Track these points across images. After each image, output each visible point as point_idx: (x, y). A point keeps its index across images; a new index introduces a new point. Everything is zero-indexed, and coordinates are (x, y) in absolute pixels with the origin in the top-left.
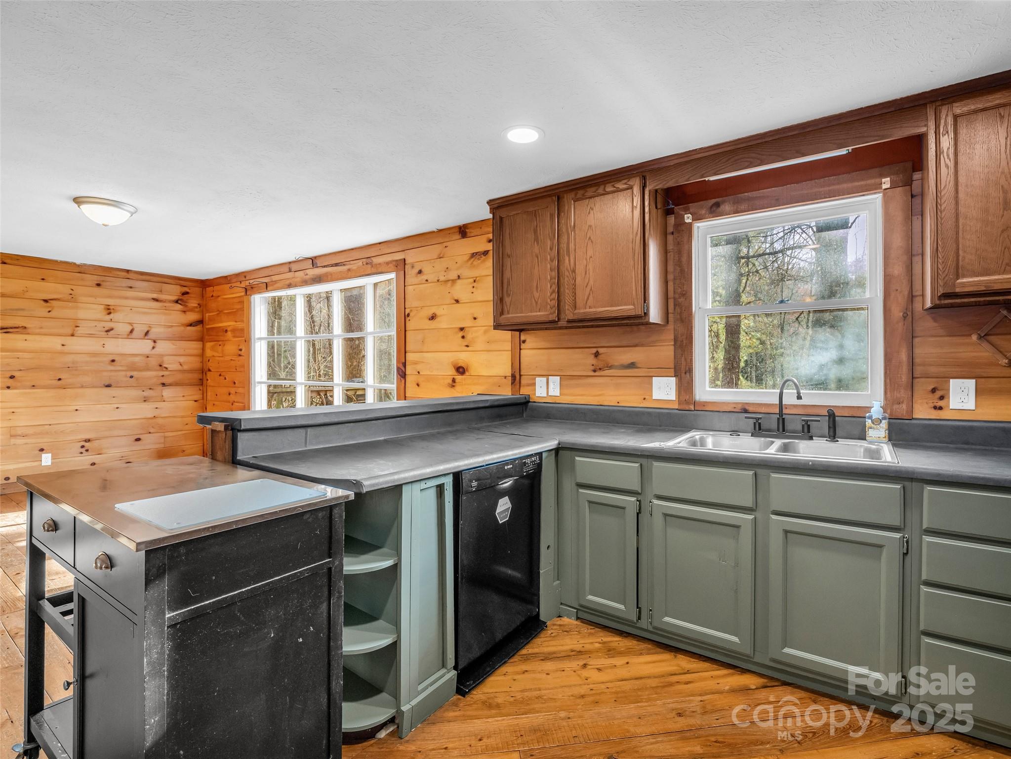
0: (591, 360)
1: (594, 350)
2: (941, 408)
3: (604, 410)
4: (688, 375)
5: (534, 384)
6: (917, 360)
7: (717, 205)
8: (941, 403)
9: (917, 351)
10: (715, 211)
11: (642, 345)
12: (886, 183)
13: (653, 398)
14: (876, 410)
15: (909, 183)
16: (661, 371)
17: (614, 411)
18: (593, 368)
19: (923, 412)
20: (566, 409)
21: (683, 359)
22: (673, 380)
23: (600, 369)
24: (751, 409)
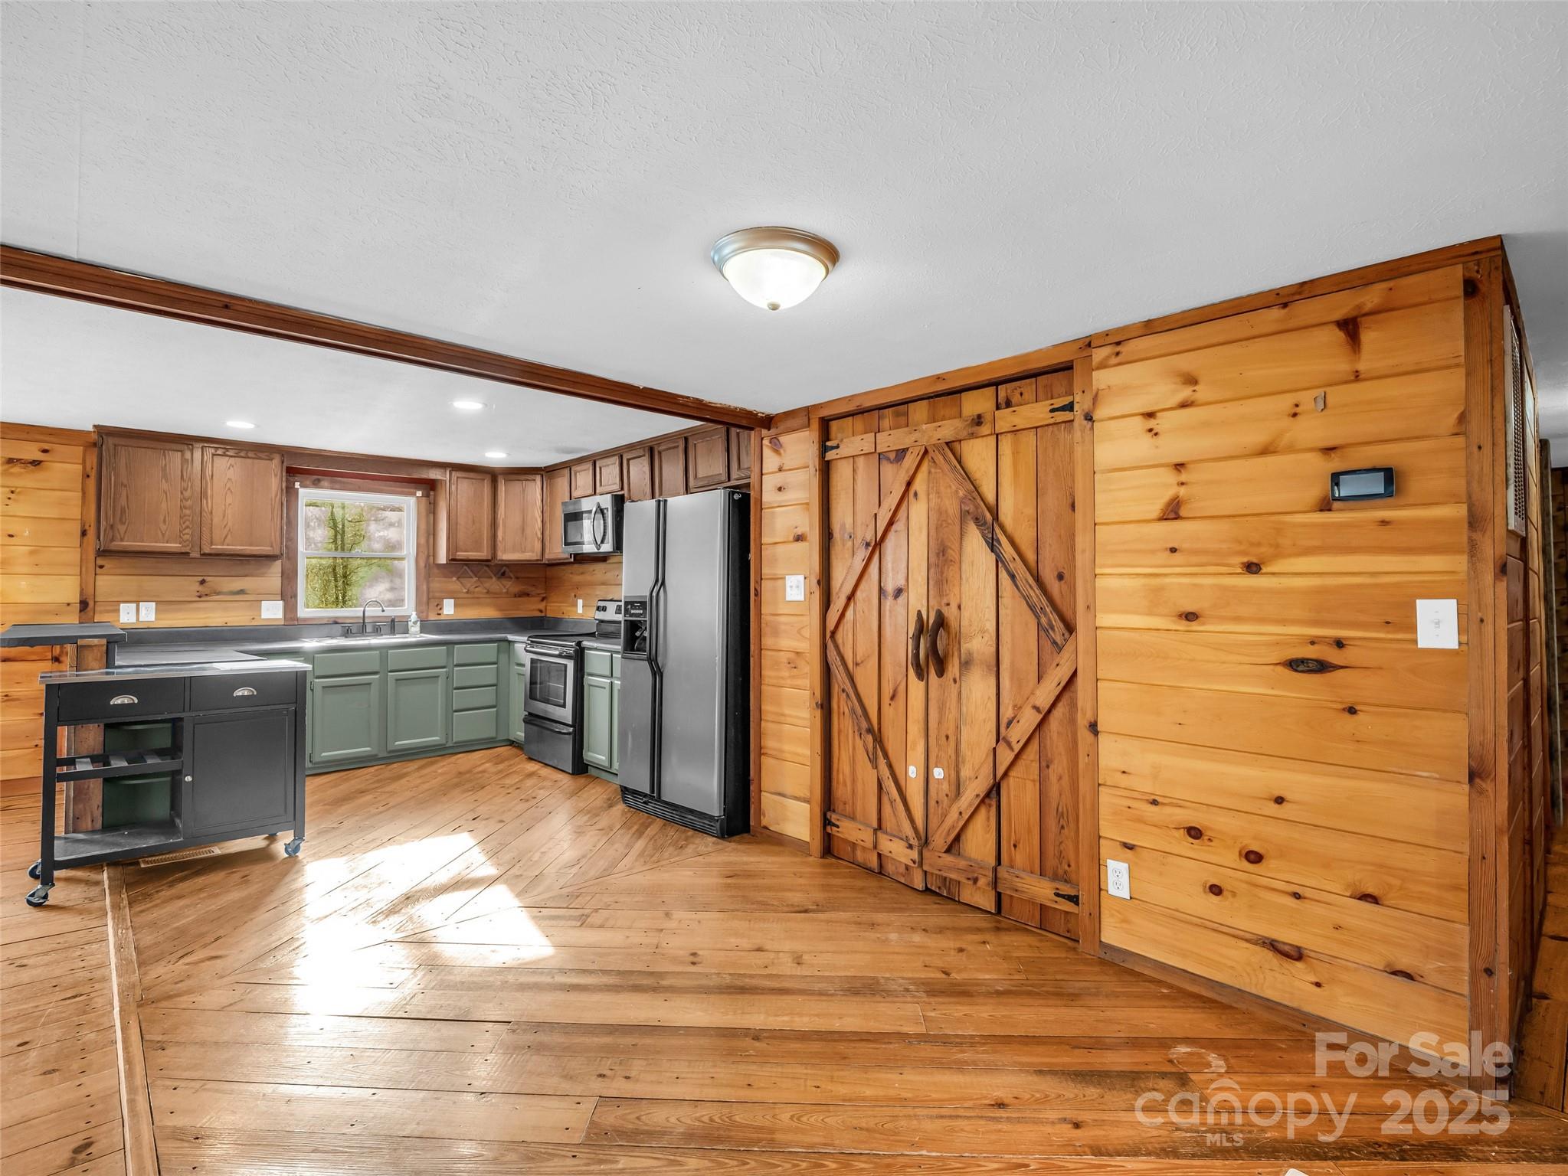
0: (196, 587)
1: (200, 579)
2: (440, 614)
3: (209, 631)
4: (293, 599)
5: (118, 611)
6: (431, 590)
7: (319, 480)
8: (440, 612)
9: (432, 585)
10: (316, 484)
11: (252, 576)
12: (419, 493)
13: (263, 617)
14: (414, 617)
15: (428, 496)
16: (269, 596)
17: (223, 631)
18: (198, 594)
19: (433, 617)
20: (163, 633)
21: (289, 587)
22: (281, 603)
23: (206, 595)
24: (340, 621)
